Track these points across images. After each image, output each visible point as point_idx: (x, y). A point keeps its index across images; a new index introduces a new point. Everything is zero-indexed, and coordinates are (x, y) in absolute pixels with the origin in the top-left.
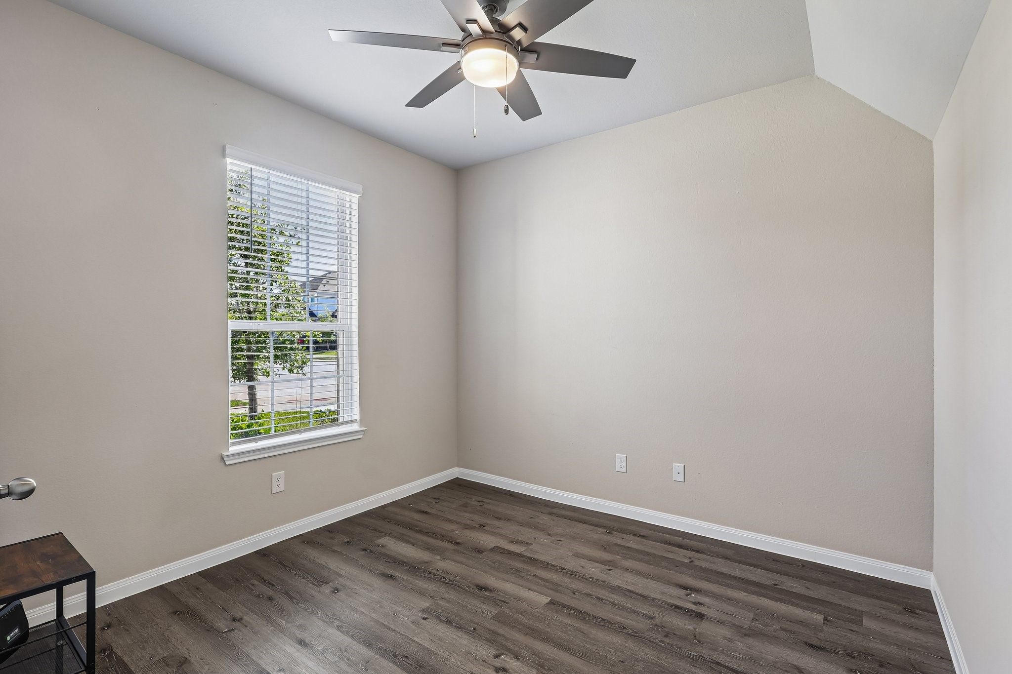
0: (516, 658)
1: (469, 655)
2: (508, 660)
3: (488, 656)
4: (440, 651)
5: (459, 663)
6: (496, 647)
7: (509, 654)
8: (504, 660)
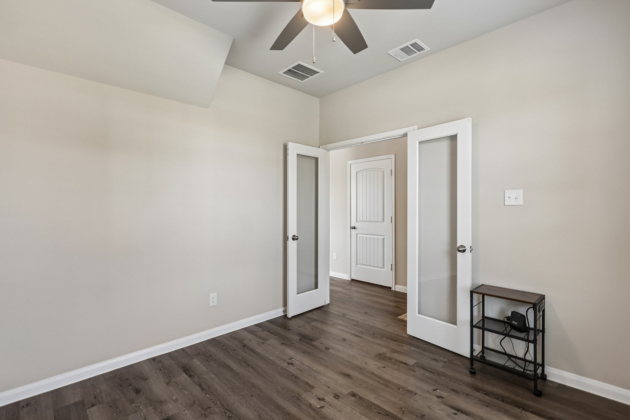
0: (311, 405)
1: (340, 410)
2: (316, 404)
3: (328, 408)
4: (358, 415)
5: (346, 406)
6: (322, 413)
7: (315, 408)
8: (318, 404)
